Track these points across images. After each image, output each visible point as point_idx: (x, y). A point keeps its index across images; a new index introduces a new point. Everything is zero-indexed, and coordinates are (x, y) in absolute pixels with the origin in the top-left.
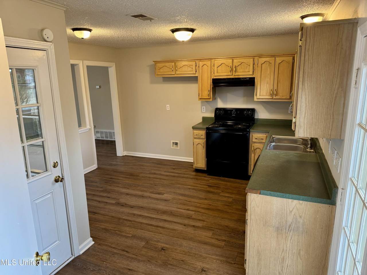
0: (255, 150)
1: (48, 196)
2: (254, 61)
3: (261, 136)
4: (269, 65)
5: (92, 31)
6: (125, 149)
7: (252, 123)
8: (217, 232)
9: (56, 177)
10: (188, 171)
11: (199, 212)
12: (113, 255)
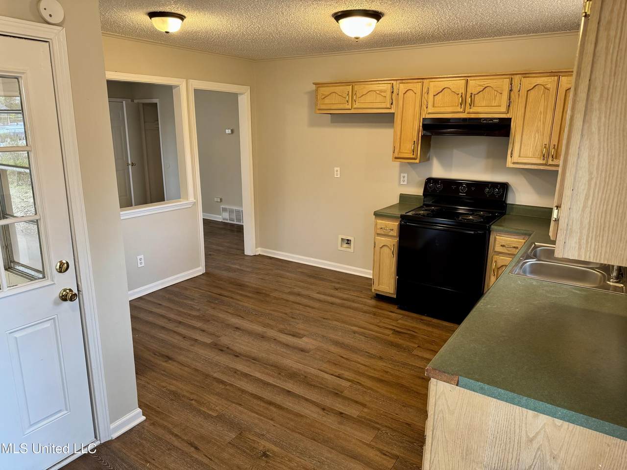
0: (499, 268)
1: (45, 326)
2: (511, 84)
3: (513, 241)
4: (544, 93)
5: (185, 20)
6: (260, 243)
7: (499, 213)
8: (385, 435)
9: (65, 290)
10: (363, 296)
11: (360, 384)
12: (169, 450)
